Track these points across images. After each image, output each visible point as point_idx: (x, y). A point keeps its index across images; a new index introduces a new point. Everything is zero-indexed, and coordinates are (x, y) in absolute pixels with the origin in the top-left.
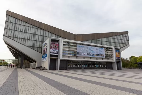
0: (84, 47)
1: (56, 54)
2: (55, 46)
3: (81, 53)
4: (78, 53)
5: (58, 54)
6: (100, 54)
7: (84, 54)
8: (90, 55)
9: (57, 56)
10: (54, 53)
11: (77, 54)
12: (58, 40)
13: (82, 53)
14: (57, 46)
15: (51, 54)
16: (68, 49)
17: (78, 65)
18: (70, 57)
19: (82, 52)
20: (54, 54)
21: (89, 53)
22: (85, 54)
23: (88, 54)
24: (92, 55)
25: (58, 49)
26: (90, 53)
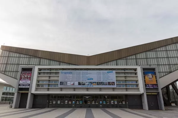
0: (72, 73)
1: (27, 87)
2: (26, 76)
3: (67, 83)
4: (61, 82)
5: (29, 87)
6: (105, 81)
7: (72, 83)
8: (83, 84)
9: (27, 89)
10: (23, 86)
11: (59, 85)
12: (32, 67)
13: (68, 83)
14: (29, 77)
15: (19, 87)
16: (47, 79)
17: (66, 101)
18: (50, 90)
19: (68, 81)
20: (24, 87)
21: (81, 81)
22: (74, 84)
23: (79, 84)
24: (87, 83)
25: (30, 80)
26: (84, 82)
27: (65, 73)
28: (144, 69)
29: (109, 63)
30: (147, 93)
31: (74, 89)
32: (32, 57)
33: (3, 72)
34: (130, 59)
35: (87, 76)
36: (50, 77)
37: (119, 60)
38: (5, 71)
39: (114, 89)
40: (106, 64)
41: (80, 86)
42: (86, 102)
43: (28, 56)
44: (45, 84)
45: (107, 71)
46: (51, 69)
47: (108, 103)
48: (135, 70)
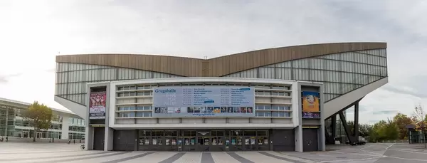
0: (175, 91)
1: (101, 118)
2: (98, 100)
3: (166, 109)
4: (156, 109)
5: (104, 118)
6: (236, 106)
7: (176, 110)
8: (196, 112)
9: (103, 121)
10: (96, 116)
11: (153, 112)
12: (104, 85)
13: (169, 109)
14: (102, 100)
15: (91, 118)
16: (133, 102)
17: (167, 141)
18: (138, 121)
19: (170, 106)
20: (97, 118)
21: (192, 106)
22: (179, 111)
23: (190, 110)
24: (204, 110)
25: (105, 106)
26: (198, 107)
27: (164, 92)
28: (303, 87)
29: (245, 73)
30: (303, 126)
31: (181, 119)
32: (103, 67)
33: (65, 97)
34: (282, 68)
35: (203, 96)
36: (136, 99)
37: (262, 69)
38: (67, 95)
39: (250, 119)
40: (238, 74)
41: (191, 115)
42: (201, 141)
43: (97, 67)
44: (130, 112)
45: (239, 87)
46: (137, 86)
47: (240, 144)
48: (289, 87)
